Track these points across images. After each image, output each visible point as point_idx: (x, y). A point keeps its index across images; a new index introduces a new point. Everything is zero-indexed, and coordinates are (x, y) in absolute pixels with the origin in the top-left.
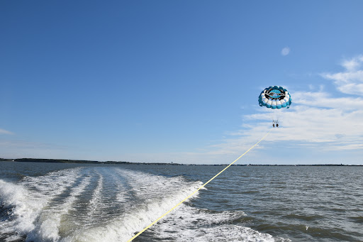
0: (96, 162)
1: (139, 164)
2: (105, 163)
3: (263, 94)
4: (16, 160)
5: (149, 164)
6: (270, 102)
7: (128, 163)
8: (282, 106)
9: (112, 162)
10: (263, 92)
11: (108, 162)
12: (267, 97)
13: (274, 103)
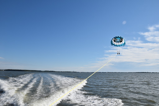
0: (40, 71)
1: (59, 72)
2: (44, 71)
3: (113, 40)
4: (5, 70)
5: (63, 72)
6: (116, 43)
7: (54, 71)
8: (121, 45)
9: (47, 71)
10: (113, 39)
11: (46, 71)
12: (115, 41)
13: (118, 44)
